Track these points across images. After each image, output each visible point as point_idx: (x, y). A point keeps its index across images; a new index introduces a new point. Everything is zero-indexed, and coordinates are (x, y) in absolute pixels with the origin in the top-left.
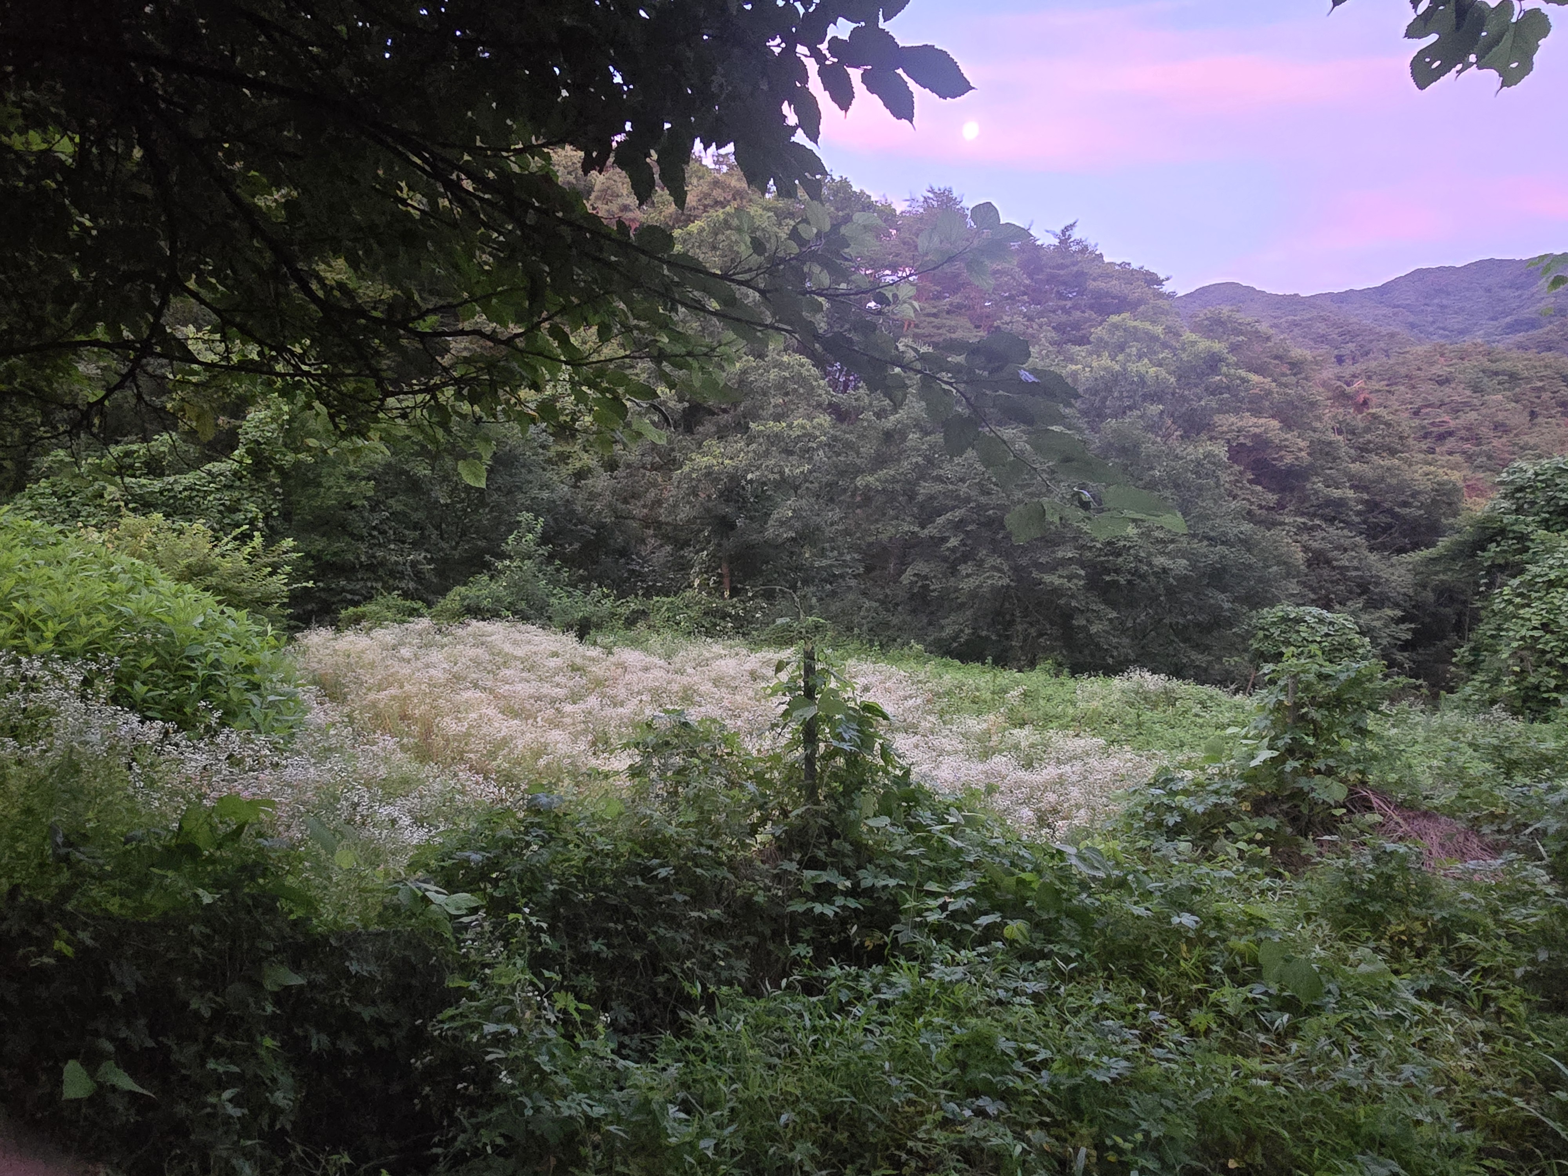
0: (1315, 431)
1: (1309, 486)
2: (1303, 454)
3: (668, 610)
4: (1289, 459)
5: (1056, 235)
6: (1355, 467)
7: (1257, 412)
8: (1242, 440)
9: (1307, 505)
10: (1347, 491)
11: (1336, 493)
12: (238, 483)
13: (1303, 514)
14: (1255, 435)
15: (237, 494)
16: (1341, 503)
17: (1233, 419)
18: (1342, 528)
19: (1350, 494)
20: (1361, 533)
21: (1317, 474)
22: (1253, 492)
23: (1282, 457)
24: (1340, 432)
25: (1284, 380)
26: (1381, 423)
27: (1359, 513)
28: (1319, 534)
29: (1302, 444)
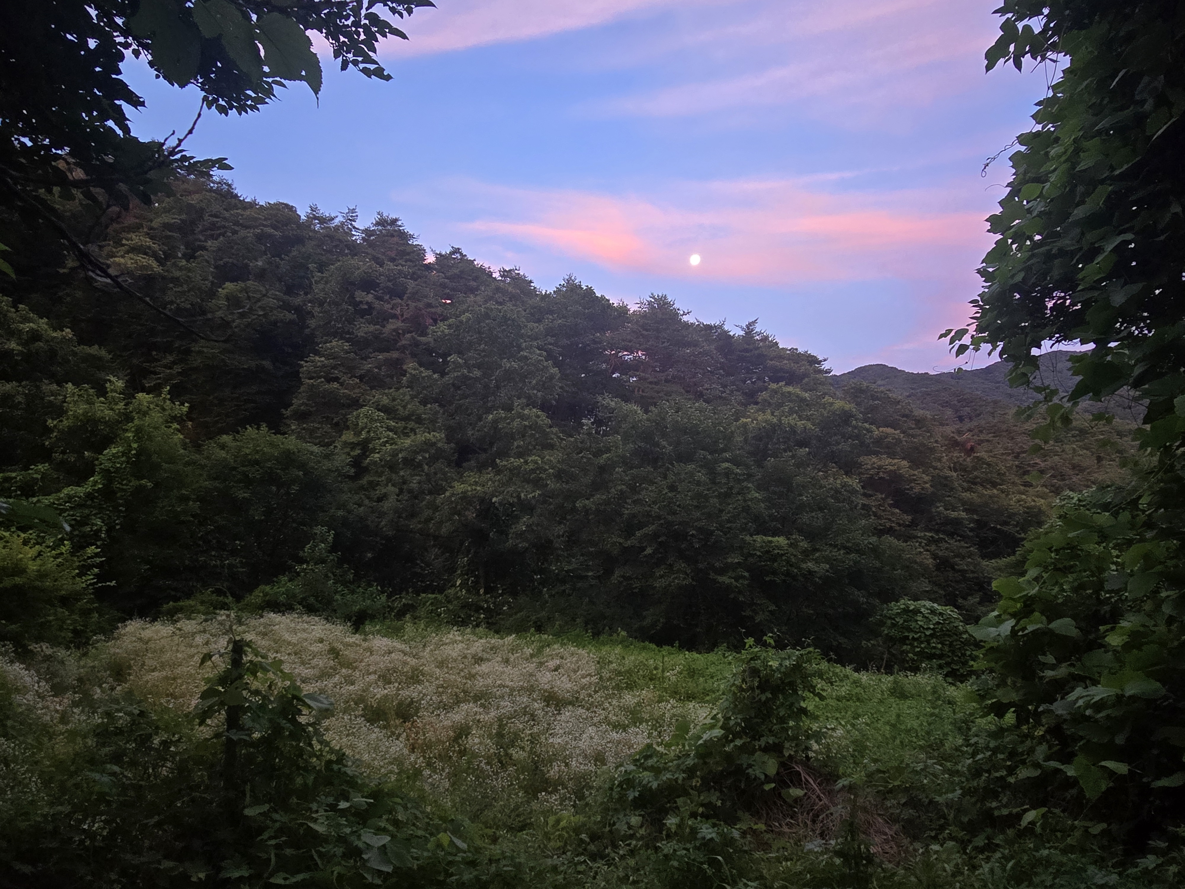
0: (935, 468)
1: (933, 510)
2: (928, 485)
3: (432, 604)
4: (917, 489)
5: (743, 329)
6: (966, 495)
7: (892, 455)
8: (881, 474)
9: (934, 523)
10: (961, 513)
11: (954, 514)
12: (89, 503)
13: (930, 530)
14: (891, 471)
15: (87, 511)
16: (957, 522)
17: (874, 459)
18: (959, 541)
19: (963, 515)
20: (975, 545)
21: (940, 501)
22: (893, 514)
23: (912, 488)
24: (956, 470)
25: (911, 432)
26: (984, 463)
27: (971, 530)
28: (944, 545)
29: (926, 478)
